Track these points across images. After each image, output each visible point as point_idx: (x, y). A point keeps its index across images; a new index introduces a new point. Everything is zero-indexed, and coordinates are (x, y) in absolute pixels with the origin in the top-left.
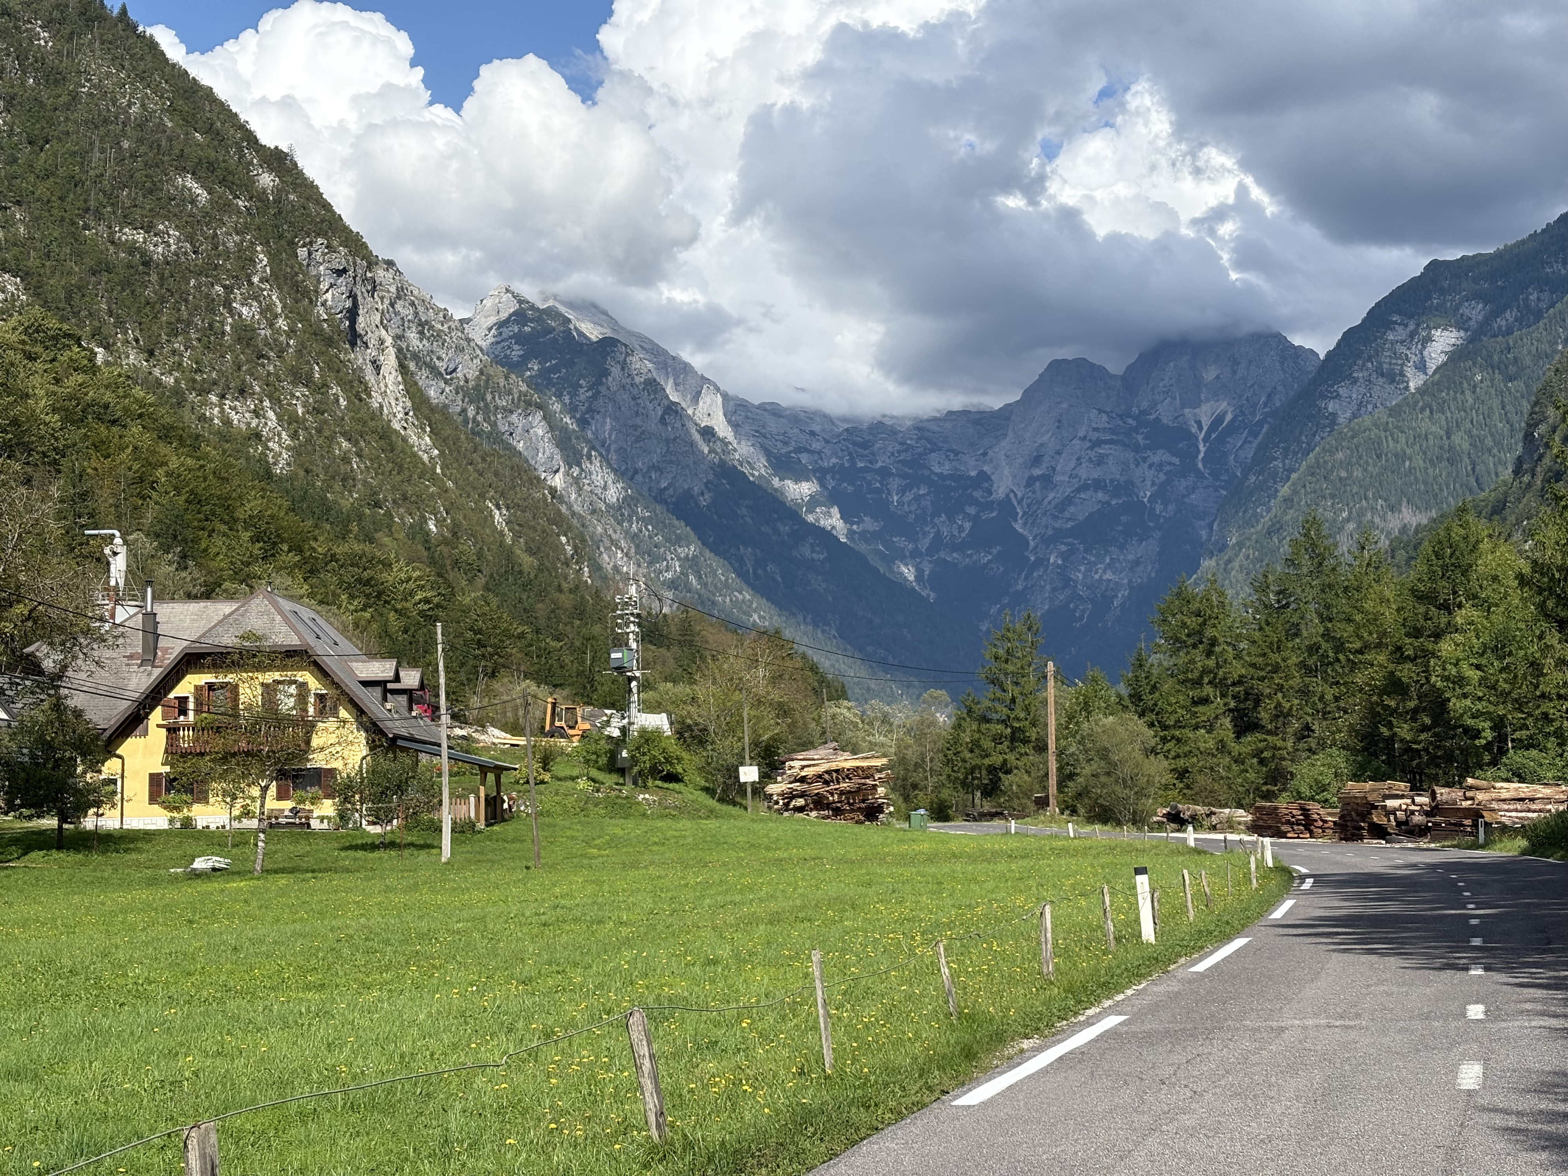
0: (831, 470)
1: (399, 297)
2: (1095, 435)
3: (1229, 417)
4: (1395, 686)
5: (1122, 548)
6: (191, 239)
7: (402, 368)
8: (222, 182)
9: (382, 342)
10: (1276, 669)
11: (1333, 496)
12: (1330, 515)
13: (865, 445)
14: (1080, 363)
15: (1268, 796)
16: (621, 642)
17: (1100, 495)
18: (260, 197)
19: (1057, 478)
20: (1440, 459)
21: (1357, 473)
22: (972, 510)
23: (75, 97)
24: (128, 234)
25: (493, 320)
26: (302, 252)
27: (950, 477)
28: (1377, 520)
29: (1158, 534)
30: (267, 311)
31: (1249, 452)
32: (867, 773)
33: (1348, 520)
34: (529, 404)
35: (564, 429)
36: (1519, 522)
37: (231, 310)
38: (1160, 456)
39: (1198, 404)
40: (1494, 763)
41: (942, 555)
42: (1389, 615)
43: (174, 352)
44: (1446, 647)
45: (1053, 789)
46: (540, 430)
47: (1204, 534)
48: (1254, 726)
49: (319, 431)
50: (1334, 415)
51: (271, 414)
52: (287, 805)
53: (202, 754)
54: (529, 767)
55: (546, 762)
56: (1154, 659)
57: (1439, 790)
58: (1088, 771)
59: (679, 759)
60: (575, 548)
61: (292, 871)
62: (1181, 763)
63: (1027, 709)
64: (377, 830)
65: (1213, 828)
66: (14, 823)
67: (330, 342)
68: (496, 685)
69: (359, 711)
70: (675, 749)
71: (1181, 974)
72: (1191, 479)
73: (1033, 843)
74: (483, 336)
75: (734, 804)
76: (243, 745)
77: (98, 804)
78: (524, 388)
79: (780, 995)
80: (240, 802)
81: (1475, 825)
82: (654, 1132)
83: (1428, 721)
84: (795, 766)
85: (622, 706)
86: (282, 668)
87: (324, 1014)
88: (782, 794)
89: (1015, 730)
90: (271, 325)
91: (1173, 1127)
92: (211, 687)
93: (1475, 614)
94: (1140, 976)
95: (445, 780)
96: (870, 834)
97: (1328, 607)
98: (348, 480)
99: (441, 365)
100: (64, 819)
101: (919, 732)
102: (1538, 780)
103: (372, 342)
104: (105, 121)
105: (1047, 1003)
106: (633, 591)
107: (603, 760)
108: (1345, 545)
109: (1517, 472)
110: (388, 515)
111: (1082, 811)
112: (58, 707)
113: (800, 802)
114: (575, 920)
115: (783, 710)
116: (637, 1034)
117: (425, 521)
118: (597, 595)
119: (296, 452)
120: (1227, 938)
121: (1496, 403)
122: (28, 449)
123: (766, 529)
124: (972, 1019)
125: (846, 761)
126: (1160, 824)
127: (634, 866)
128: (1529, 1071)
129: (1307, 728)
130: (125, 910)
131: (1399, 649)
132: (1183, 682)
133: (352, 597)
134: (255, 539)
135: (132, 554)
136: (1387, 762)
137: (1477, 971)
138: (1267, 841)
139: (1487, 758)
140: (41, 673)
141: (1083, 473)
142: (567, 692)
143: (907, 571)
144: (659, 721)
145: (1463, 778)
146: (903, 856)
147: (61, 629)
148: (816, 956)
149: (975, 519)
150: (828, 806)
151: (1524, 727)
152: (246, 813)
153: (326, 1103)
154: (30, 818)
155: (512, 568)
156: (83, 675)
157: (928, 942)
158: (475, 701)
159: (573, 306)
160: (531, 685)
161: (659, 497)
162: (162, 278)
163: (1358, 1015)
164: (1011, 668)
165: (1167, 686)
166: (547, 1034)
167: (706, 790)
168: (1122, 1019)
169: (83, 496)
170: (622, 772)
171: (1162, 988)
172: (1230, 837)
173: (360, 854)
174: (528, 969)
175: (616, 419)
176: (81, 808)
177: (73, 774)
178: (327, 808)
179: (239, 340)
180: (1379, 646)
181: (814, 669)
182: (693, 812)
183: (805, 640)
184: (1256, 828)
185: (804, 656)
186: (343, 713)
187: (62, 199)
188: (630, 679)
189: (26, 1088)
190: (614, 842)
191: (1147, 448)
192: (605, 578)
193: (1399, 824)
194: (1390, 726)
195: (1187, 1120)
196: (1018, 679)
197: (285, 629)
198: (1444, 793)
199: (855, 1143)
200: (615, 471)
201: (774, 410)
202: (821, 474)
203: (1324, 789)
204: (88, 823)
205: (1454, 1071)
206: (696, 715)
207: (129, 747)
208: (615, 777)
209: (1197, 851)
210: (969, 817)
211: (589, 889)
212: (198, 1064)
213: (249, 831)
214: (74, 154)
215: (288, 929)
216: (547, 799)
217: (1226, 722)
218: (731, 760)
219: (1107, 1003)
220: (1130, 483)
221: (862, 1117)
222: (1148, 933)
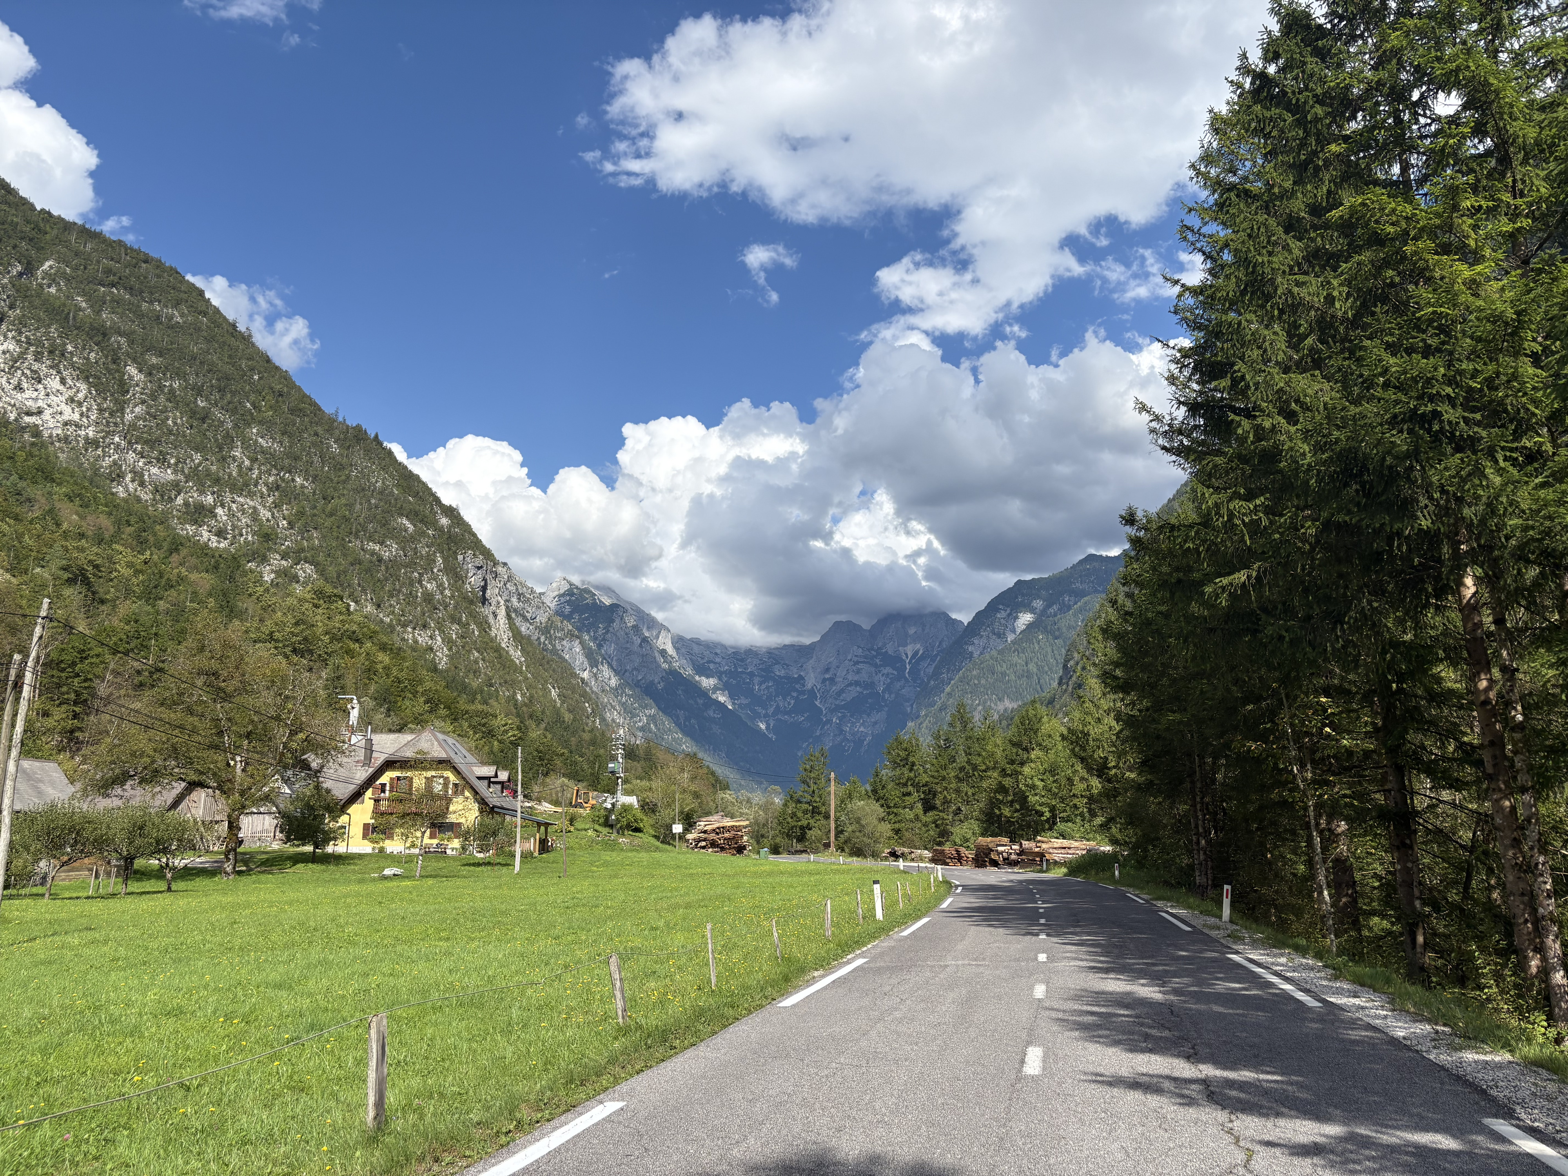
0: (725, 672)
1: (508, 581)
2: (856, 659)
3: (921, 652)
4: (1002, 789)
5: (869, 715)
6: (403, 549)
7: (508, 616)
8: (421, 521)
9: (499, 603)
10: (944, 779)
11: (971, 693)
12: (969, 702)
13: (742, 660)
14: (849, 623)
15: (940, 844)
16: (614, 758)
17: (858, 688)
18: (440, 529)
19: (837, 680)
20: (1022, 676)
21: (983, 682)
22: (795, 694)
23: (348, 477)
24: (371, 546)
25: (556, 593)
26: (460, 557)
27: (784, 677)
28: (993, 705)
29: (886, 709)
30: (440, 586)
31: (930, 670)
32: (738, 829)
33: (979, 705)
34: (572, 635)
35: (590, 649)
36: (1061, 709)
37: (422, 585)
38: (888, 670)
39: (905, 645)
40: (1051, 829)
41: (779, 716)
42: (999, 754)
43: (391, 606)
44: (1026, 770)
45: (832, 838)
46: (578, 649)
47: (909, 709)
48: (933, 808)
49: (463, 647)
50: (972, 653)
51: (439, 638)
52: (435, 842)
53: (392, 814)
54: (562, 823)
55: (572, 821)
56: (884, 772)
57: (1024, 842)
58: (850, 829)
59: (642, 820)
60: (593, 709)
61: (435, 876)
62: (897, 826)
63: (820, 797)
64: (481, 855)
65: (912, 860)
66: (291, 849)
67: (471, 602)
68: (548, 780)
69: (476, 793)
70: (640, 815)
71: (895, 936)
72: (903, 682)
73: (822, 867)
74: (551, 601)
75: (669, 844)
76: (414, 809)
77: (335, 839)
78: (570, 627)
79: (689, 947)
80: (410, 840)
81: (1041, 861)
82: (620, 1020)
83: (1018, 807)
84: (701, 825)
85: (613, 792)
86: (436, 769)
87: (448, 954)
88: (694, 839)
89: (814, 807)
90: (442, 593)
91: (890, 1018)
92: (398, 778)
93: (1040, 753)
94: (876, 938)
95: (518, 829)
96: (739, 861)
97: (969, 748)
98: (476, 672)
99: (529, 615)
100: (316, 847)
101: (765, 808)
102: (1072, 838)
103: (494, 602)
104: (363, 489)
105: (827, 952)
106: (621, 732)
107: (602, 820)
108: (977, 717)
109: (1060, 684)
110: (497, 691)
111: (847, 850)
112: (318, 787)
113: (703, 844)
114: (584, 905)
115: (696, 795)
116: (613, 967)
117: (515, 694)
118: (603, 734)
119: (451, 657)
120: (919, 918)
121: (1049, 650)
122: (311, 652)
123: (691, 702)
124: (788, 960)
125: (728, 822)
126: (886, 857)
127: (616, 876)
128: (1069, 989)
129: (959, 809)
130: (346, 896)
131: (1004, 770)
132: (898, 784)
133: (475, 733)
134: (426, 702)
135: (362, 708)
136: (998, 828)
137: (1043, 936)
138: (939, 867)
139: (1047, 826)
140: (310, 769)
141: (850, 677)
142: (585, 784)
143: (763, 726)
144: (632, 800)
145: (1035, 836)
146: (755, 873)
147: (322, 747)
148: (709, 926)
149: (796, 699)
150: (718, 846)
151: (1065, 811)
152: (413, 846)
153: (446, 1002)
154: (298, 846)
155: (558, 719)
156: (332, 771)
157: (767, 919)
158: (536, 788)
159: (597, 587)
160: (566, 780)
161: (637, 684)
162: (387, 568)
163: (984, 959)
164: (812, 775)
165: (890, 786)
166: (566, 967)
167: (655, 837)
168: (865, 960)
169: (338, 678)
170: (611, 826)
171: (885, 944)
172: (921, 865)
173: (472, 868)
174: (557, 932)
175: (617, 644)
176: (326, 841)
177: (323, 823)
178: (456, 843)
179: (425, 600)
180: (994, 768)
181: (713, 773)
182: (648, 849)
183: (709, 759)
184: (934, 860)
185: (708, 767)
186: (467, 794)
187: (338, 527)
188: (618, 778)
189: (284, 993)
190: (606, 864)
191: (881, 666)
192: (607, 725)
193: (1004, 859)
194: (1000, 809)
195: (897, 1014)
196: (816, 781)
197: (439, 749)
198: (1026, 844)
199: (726, 1026)
200: (614, 670)
201: (697, 642)
202: (719, 675)
203: (967, 840)
204: (330, 849)
205: (1031, 988)
206: (651, 797)
207: (353, 809)
208: (607, 829)
209: (905, 872)
210: (790, 853)
211: (592, 889)
212: (379, 981)
213: (414, 855)
214: (346, 505)
215: (432, 908)
216: (572, 840)
217: (919, 805)
218: (669, 821)
219: (858, 952)
220: (873, 683)
221: (730, 1012)
222: (879, 915)
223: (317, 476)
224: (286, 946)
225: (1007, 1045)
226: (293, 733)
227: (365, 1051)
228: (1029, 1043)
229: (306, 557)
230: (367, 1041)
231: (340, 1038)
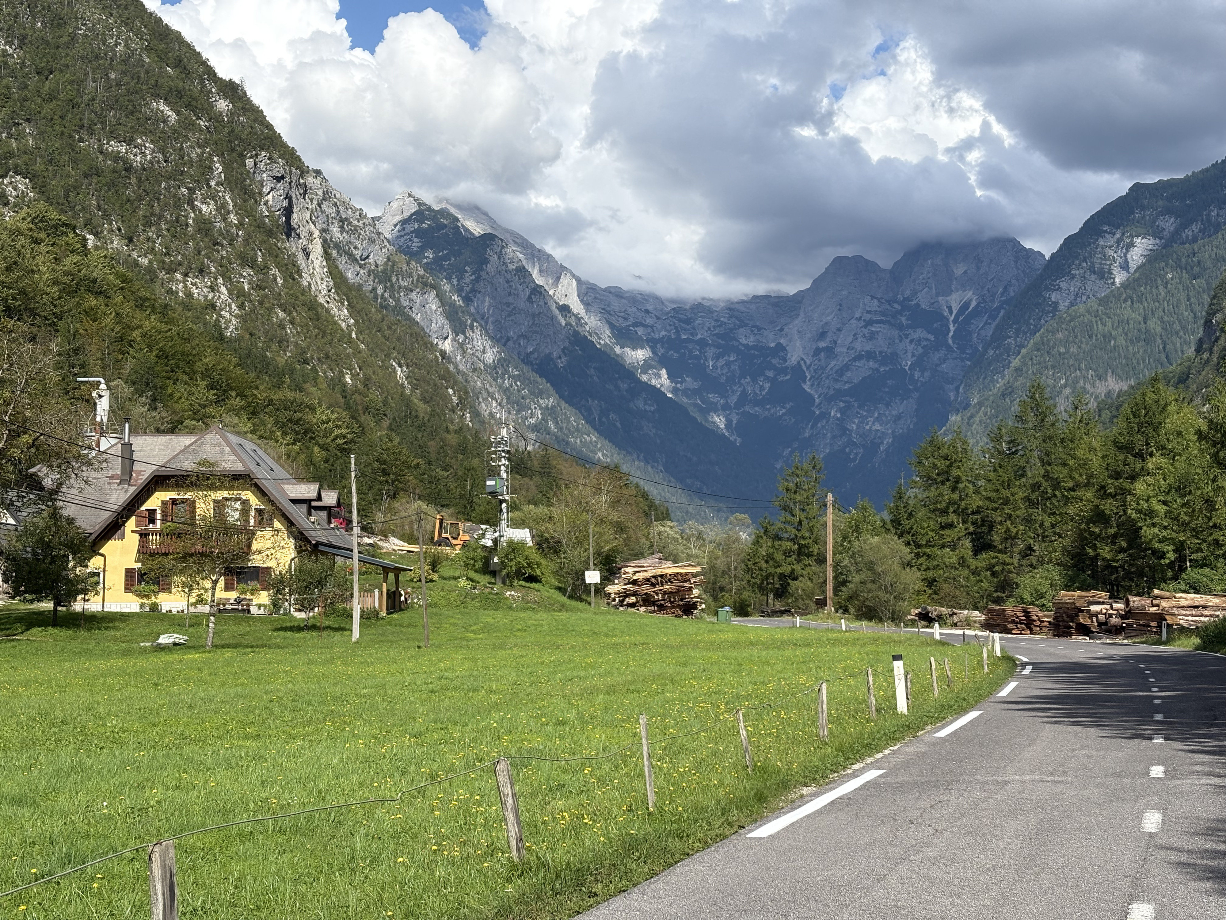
0: (661, 340)
1: (325, 199)
2: (868, 317)
3: (973, 304)
4: (1099, 517)
5: (888, 405)
6: (162, 151)
7: (327, 255)
8: (188, 106)
9: (311, 234)
10: (1006, 502)
11: (1053, 367)
12: (1050, 382)
13: (688, 321)
14: (858, 259)
15: (998, 601)
16: (494, 473)
17: (871, 363)
18: (215, 118)
19: (838, 350)
20: (1138, 339)
21: (1073, 349)
22: (770, 374)
23: (73, 37)
24: (114, 146)
25: (398, 218)
26: (250, 163)
27: (754, 347)
28: (1088, 386)
29: (916, 395)
30: (222, 208)
31: (989, 332)
32: (685, 577)
33: (1065, 386)
34: (425, 284)
35: (453, 305)
36: (1199, 390)
37: (193, 208)
38: (919, 333)
39: (949, 293)
40: (1175, 578)
41: (747, 408)
42: (1096, 461)
43: (148, 239)
44: (1139, 487)
45: (830, 593)
46: (434, 305)
47: (952, 395)
48: (988, 546)
49: (261, 303)
50: (1056, 304)
51: (223, 289)
52: (233, 595)
53: (166, 554)
54: (421, 569)
55: (434, 565)
56: (911, 493)
57: (1132, 598)
58: (857, 579)
59: (539, 565)
60: (460, 398)
61: (236, 646)
62: (930, 574)
63: (811, 530)
64: (302, 615)
65: (955, 625)
66: (19, 606)
67: (270, 233)
68: (397, 505)
69: (290, 523)
70: (535, 556)
71: (927, 738)
72: (943, 352)
73: (812, 635)
74: (388, 230)
75: (581, 600)
76: (199, 547)
77: (85, 592)
78: (421, 272)
79: (615, 749)
80: (195, 593)
81: (1159, 626)
82: (514, 854)
83: (1124, 544)
84: (629, 571)
85: (494, 523)
86: (231, 488)
87: (259, 758)
88: (618, 593)
89: (801, 546)
90: (225, 219)
91: (919, 857)
92: (174, 502)
93: (1163, 461)
94: (895, 740)
95: (356, 577)
96: (686, 624)
97: (1048, 454)
98: (283, 342)
99: (357, 253)
100: (57, 604)
101: (726, 546)
102: (1209, 592)
103: (304, 234)
104: (97, 57)
105: (822, 759)
106: (504, 432)
107: (479, 565)
108: (1062, 405)
109: (1198, 350)
110: (314, 370)
111: (852, 610)
112: (55, 515)
113: (632, 600)
114: (455, 688)
115: (620, 528)
116: (503, 778)
117: (343, 375)
118: (476, 435)
119: (243, 319)
120: (964, 711)
121: (1183, 296)
122: (33, 313)
123: (609, 386)
124: (763, 770)
125: (669, 568)
126: (913, 621)
127: (502, 647)
128: (1198, 818)
129: (1030, 548)
130: (104, 676)
131: (1103, 487)
132: (933, 511)
133: (285, 434)
134: (210, 387)
135: (114, 397)
136: (1092, 576)
137: (1159, 741)
138: (997, 636)
139: (1170, 574)
140: (42, 488)
141: (858, 346)
142: (451, 510)
143: (719, 421)
144: (523, 535)
145: (1150, 589)
146: (712, 643)
147: (58, 455)
148: (643, 720)
149: (773, 381)
150: (654, 603)
151: (1200, 550)
152: (200, 601)
153: (260, 827)
154: (32, 601)
155: (410, 413)
156: (75, 491)
157: (729, 711)
158: (380, 517)
159: (459, 207)
160: (424, 506)
161: (526, 360)
162: (140, 181)
163: (1065, 773)
164: (798, 498)
165: (920, 514)
166: (433, 777)
167: (559, 589)
168: (881, 772)
169: (76, 351)
170: (494, 574)
171: (911, 749)
172: (968, 632)
173: (289, 634)
174: (418, 725)
175: (494, 298)
176: (72, 595)
177: (65, 568)
178: (264, 598)
179: (199, 231)
180: (1087, 485)
181: (645, 496)
182: (549, 606)
183: (638, 474)
184: (988, 626)
185: (637, 486)
186: (277, 524)
187: (62, 117)
188: (501, 502)
189: (27, 812)
190: (487, 629)
191: (909, 327)
192: (483, 422)
193: (1100, 624)
194: (1095, 548)
195: (930, 852)
196: (804, 506)
197: (232, 458)
198: (1135, 601)
199: (671, 865)
200: (492, 338)
201: (616, 293)
202: (653, 344)
203: (1042, 596)
204: (78, 606)
205: (1139, 818)
206: (551, 530)
207: (110, 547)
208: (488, 578)
209: (941, 643)
210: (764, 614)
211: (467, 665)
212: (159, 797)
213: (203, 615)
214: (72, 82)
215: (232, 692)
216: (435, 594)
217: (967, 543)
218: (579, 566)
219: (869, 760)
220: (895, 355)
221: (675, 844)
222: (902, 706)
223: (25, 38)
224: (24, 745)
225: (1099, 900)
226: (14, 435)
227: (146, 893)
228: (1133, 898)
229: (16, 166)
230: (148, 879)
231: (109, 876)
